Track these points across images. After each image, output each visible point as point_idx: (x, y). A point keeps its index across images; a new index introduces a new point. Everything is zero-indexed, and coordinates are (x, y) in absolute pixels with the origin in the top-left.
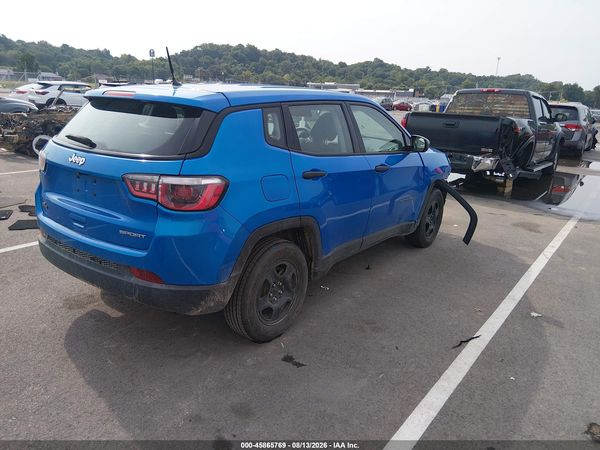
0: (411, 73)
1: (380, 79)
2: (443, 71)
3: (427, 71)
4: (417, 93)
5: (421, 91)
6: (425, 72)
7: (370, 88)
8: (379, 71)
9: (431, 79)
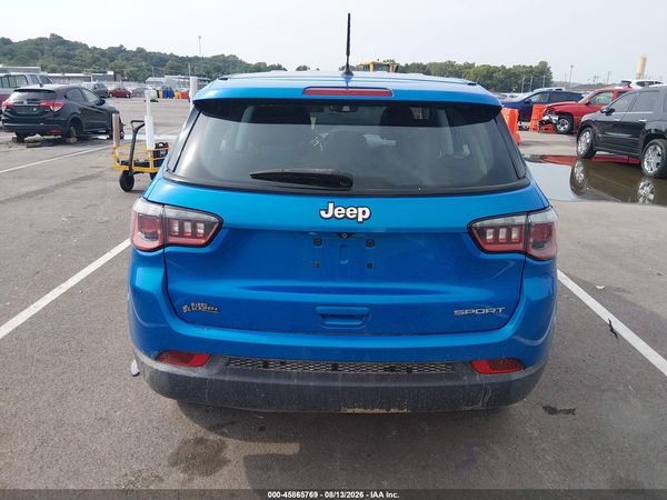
0: (103, 53)
1: (66, 60)
2: (140, 51)
3: (121, 50)
4: (118, 76)
5: (122, 74)
6: (120, 51)
7: (54, 71)
8: (60, 50)
9: (128, 59)
